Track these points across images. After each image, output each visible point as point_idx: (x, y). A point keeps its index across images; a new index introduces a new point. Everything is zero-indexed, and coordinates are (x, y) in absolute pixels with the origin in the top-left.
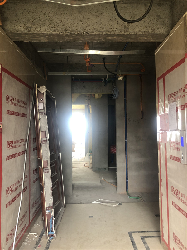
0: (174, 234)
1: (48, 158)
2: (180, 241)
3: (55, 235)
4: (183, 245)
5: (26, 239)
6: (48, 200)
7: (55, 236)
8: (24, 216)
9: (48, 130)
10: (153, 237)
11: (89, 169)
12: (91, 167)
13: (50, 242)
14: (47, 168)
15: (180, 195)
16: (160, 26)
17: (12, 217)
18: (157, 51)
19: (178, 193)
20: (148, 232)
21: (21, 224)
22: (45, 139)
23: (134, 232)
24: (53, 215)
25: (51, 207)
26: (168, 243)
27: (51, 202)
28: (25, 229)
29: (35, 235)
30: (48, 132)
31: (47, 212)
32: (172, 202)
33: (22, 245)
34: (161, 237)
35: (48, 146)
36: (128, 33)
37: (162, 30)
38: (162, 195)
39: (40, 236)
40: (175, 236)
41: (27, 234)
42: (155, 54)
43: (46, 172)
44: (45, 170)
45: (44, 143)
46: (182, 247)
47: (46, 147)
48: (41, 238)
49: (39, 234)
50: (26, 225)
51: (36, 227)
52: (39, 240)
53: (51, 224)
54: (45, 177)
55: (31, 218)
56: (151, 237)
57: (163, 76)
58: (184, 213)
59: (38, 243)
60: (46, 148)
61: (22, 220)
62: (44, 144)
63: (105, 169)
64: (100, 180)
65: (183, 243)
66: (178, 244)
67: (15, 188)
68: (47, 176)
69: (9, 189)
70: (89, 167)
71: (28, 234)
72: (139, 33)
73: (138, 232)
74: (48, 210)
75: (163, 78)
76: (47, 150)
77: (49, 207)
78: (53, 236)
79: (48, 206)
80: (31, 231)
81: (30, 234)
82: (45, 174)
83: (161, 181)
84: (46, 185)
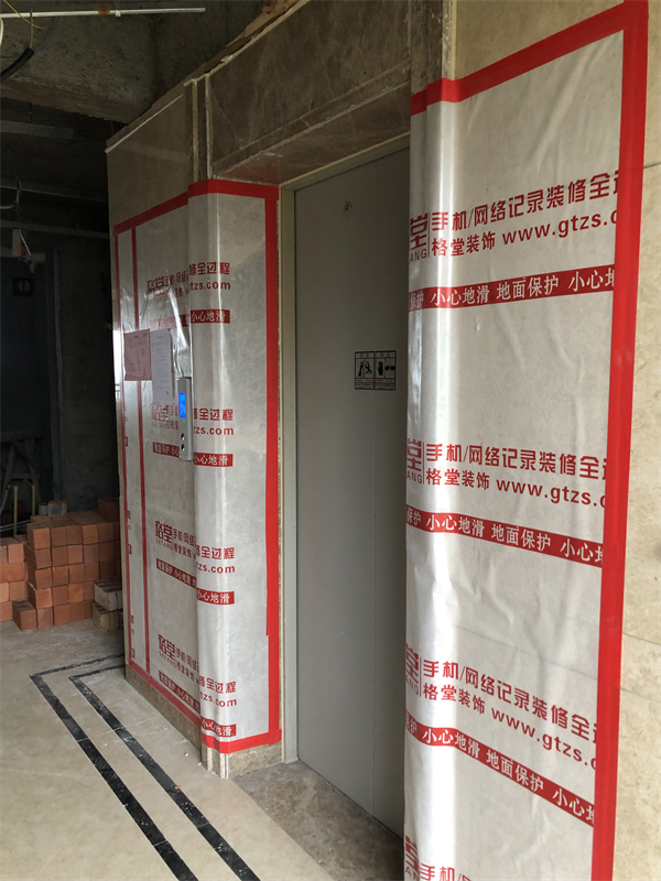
0: (160, 637)
2: (177, 646)
4: (183, 655)
10: (104, 671)
15: (177, 537)
16: (123, 80)
18: (114, 146)
19: (173, 533)
20: (89, 663)
23: (47, 672)
26: (145, 669)
32: (158, 560)
34: (128, 663)
36: (28, 80)
37: (130, 94)
38: (129, 552)
40: (162, 642)
42: (107, 151)
46: (179, 660)
57: (131, 224)
58: (185, 576)
65: (183, 650)
66: (171, 656)
72: (61, 87)
73: (59, 669)
75: (130, 231)
83: (127, 514)
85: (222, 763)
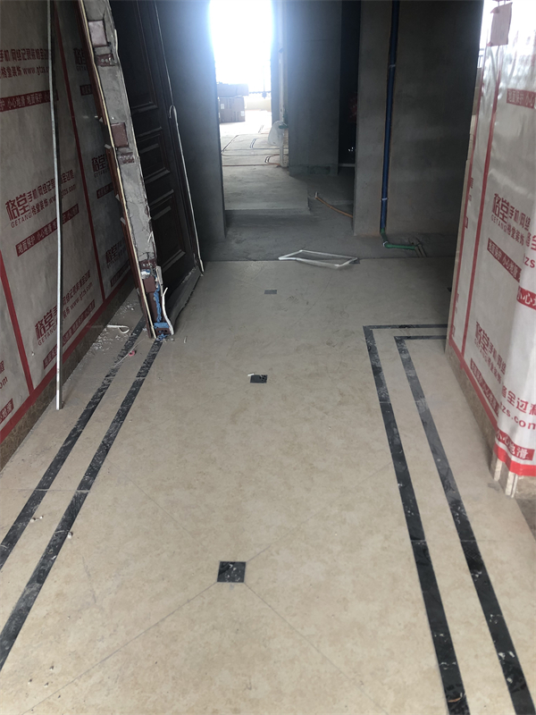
0: (478, 325)
1: (124, 117)
2: (491, 340)
3: (171, 329)
4: (495, 352)
5: (100, 337)
6: (143, 243)
7: (172, 333)
8: (82, 282)
9: (110, 13)
10: (428, 337)
11: (280, 169)
12: (286, 165)
13: (159, 344)
14: (127, 150)
15: (513, 217)
17: (44, 279)
19: (510, 211)
20: (417, 326)
21: (77, 300)
22: (105, 50)
23: (379, 327)
24: (161, 283)
25: (152, 261)
26: (460, 350)
27: (151, 248)
28: (92, 314)
29: (122, 330)
30: (112, 22)
31: (143, 274)
32: (489, 240)
33: (90, 350)
34: (448, 338)
35: (120, 75)
38: (465, 226)
39: (134, 331)
40: (479, 330)
41: (102, 326)
43: (125, 163)
44: (123, 154)
45: (106, 64)
46: (491, 356)
47: (115, 78)
48: (138, 335)
49: (133, 329)
50: (92, 304)
51: (125, 311)
52: (133, 340)
53: (158, 305)
54: (125, 177)
55: (108, 290)
56: (422, 337)
58: (512, 266)
59: (127, 348)
60: (114, 83)
61: (79, 292)
62: (106, 68)
63: (328, 168)
64: (310, 201)
65: (496, 347)
66: (484, 348)
67: (38, 205)
68: (129, 175)
69: (16, 204)
70: (282, 165)
71: (105, 326)
73: (389, 326)
74: (146, 269)
76: (117, 87)
77: (146, 262)
78: (166, 332)
79: (145, 257)
80: (113, 320)
81: (109, 326)
82: (122, 166)
83: (470, 182)
84: (130, 199)
85: (510, 481)
